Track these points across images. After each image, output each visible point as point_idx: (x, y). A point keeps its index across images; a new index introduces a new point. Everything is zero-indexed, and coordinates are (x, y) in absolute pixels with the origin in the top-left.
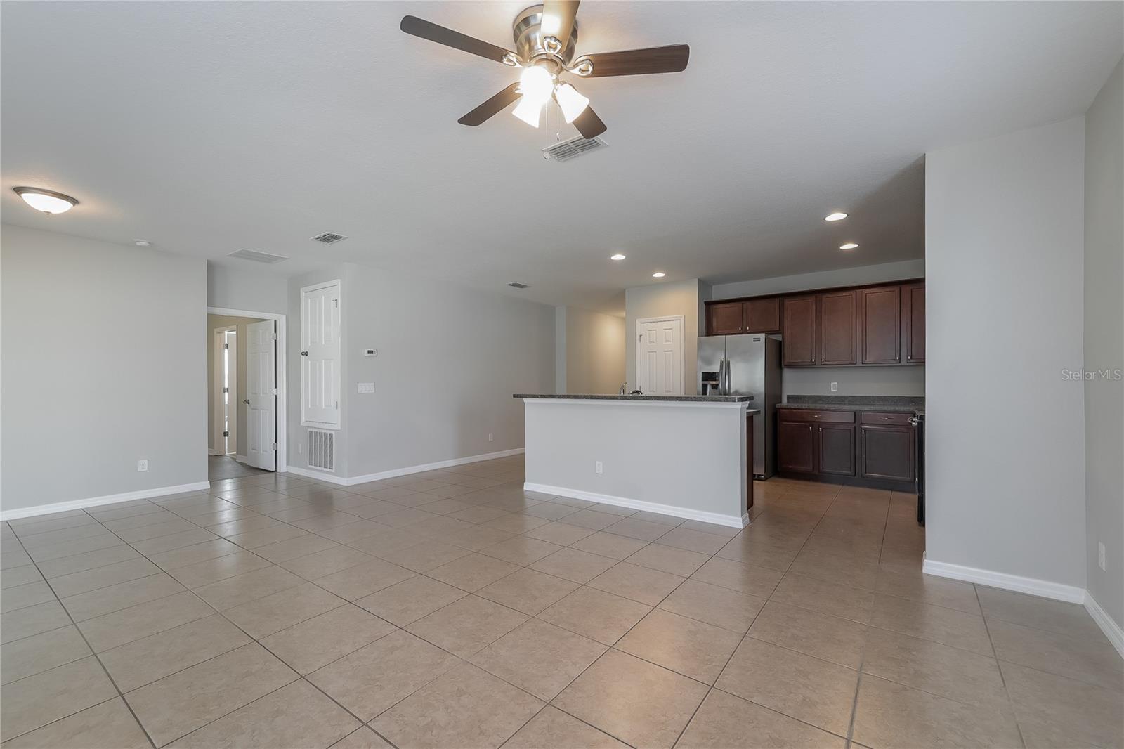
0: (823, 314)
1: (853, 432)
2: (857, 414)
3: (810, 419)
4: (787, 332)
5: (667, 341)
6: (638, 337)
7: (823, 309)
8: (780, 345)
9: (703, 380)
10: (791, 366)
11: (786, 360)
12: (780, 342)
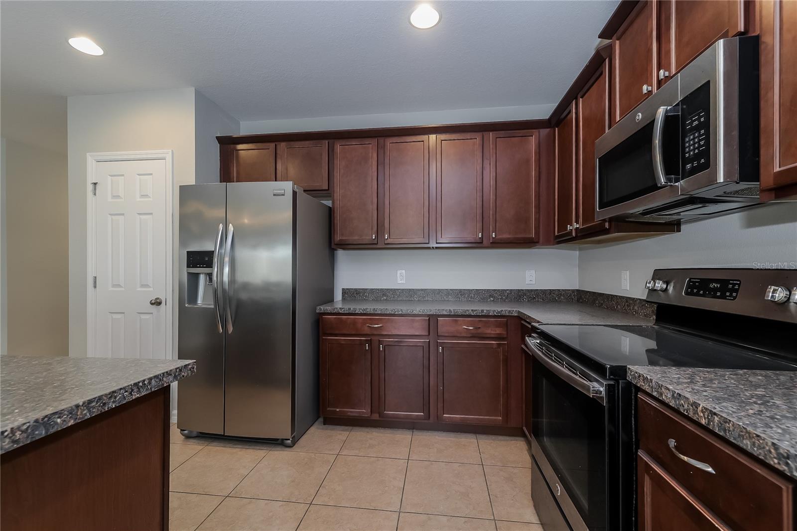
0: (387, 167)
1: (426, 349)
2: (432, 320)
3: (366, 330)
4: (338, 192)
5: (143, 196)
6: (90, 187)
7: (387, 161)
8: (330, 211)
9: (188, 266)
10: (345, 246)
11: (338, 238)
12: (330, 208)
